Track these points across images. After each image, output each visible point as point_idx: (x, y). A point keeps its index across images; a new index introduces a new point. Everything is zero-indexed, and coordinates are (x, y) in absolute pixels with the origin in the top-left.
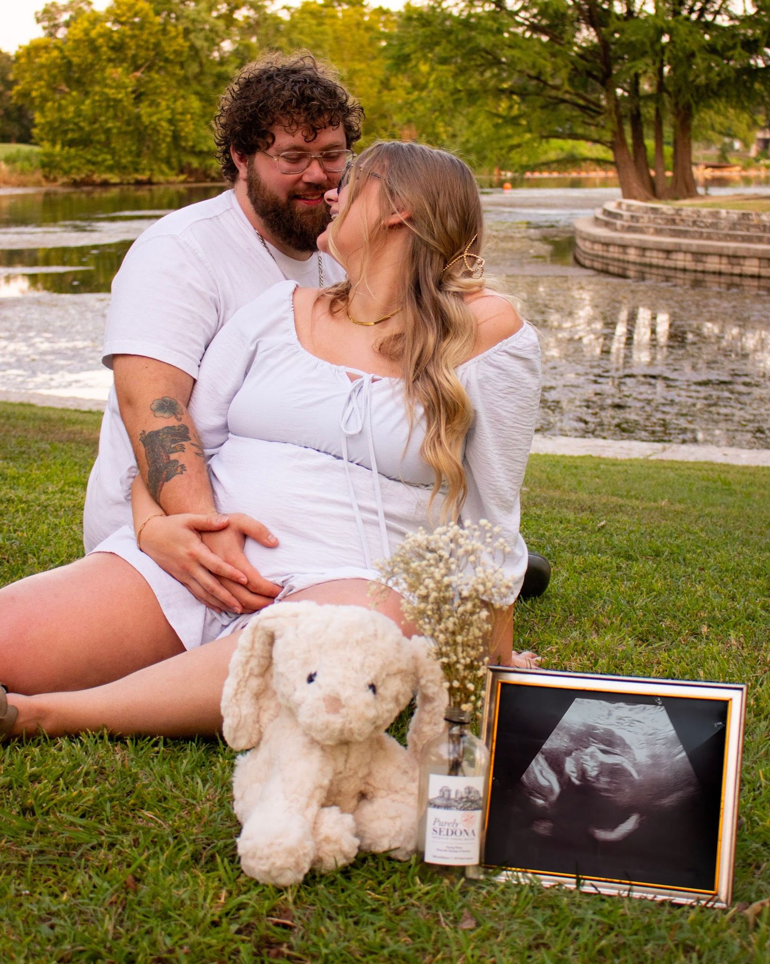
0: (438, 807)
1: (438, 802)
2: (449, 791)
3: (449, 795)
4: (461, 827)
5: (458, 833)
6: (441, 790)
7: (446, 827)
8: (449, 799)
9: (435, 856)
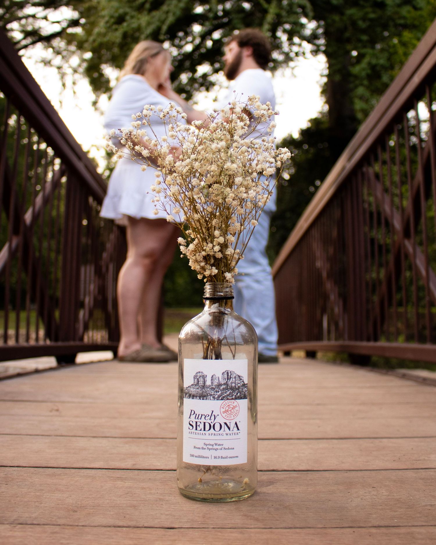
0: (193, 396)
1: (193, 391)
2: (204, 377)
3: (204, 382)
4: (220, 420)
5: (217, 427)
6: (195, 377)
7: (203, 420)
8: (204, 386)
9: (192, 456)
